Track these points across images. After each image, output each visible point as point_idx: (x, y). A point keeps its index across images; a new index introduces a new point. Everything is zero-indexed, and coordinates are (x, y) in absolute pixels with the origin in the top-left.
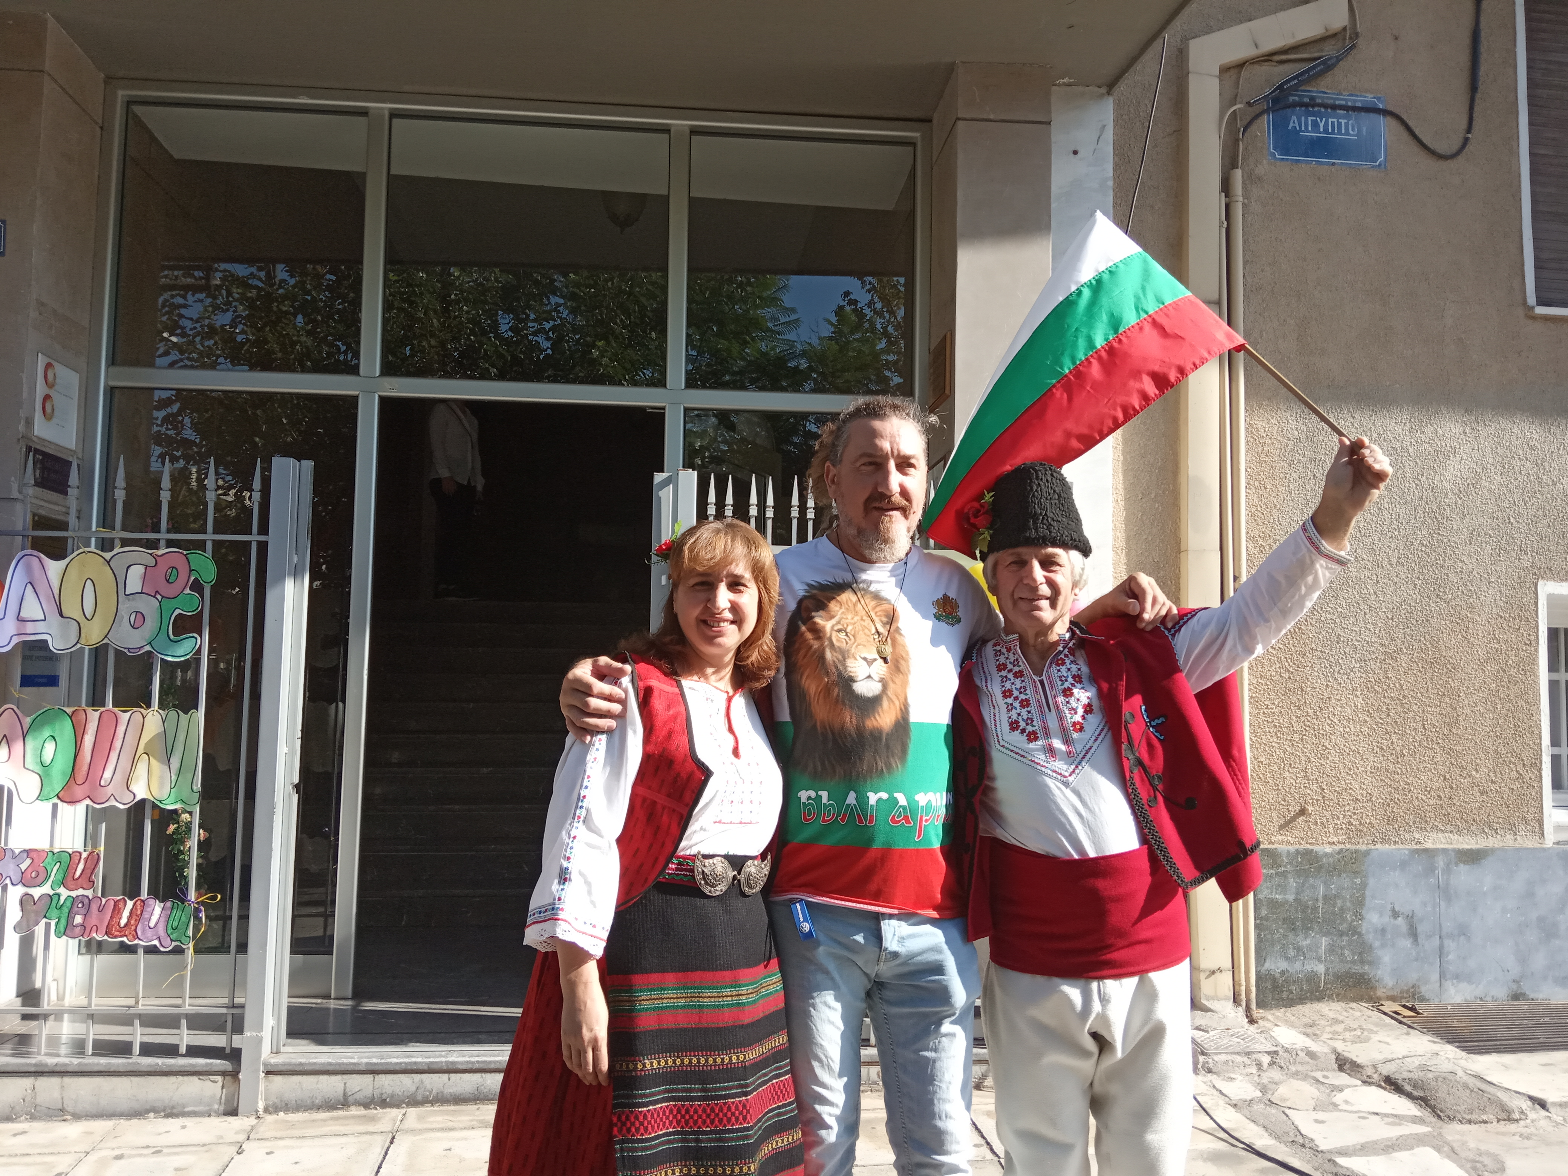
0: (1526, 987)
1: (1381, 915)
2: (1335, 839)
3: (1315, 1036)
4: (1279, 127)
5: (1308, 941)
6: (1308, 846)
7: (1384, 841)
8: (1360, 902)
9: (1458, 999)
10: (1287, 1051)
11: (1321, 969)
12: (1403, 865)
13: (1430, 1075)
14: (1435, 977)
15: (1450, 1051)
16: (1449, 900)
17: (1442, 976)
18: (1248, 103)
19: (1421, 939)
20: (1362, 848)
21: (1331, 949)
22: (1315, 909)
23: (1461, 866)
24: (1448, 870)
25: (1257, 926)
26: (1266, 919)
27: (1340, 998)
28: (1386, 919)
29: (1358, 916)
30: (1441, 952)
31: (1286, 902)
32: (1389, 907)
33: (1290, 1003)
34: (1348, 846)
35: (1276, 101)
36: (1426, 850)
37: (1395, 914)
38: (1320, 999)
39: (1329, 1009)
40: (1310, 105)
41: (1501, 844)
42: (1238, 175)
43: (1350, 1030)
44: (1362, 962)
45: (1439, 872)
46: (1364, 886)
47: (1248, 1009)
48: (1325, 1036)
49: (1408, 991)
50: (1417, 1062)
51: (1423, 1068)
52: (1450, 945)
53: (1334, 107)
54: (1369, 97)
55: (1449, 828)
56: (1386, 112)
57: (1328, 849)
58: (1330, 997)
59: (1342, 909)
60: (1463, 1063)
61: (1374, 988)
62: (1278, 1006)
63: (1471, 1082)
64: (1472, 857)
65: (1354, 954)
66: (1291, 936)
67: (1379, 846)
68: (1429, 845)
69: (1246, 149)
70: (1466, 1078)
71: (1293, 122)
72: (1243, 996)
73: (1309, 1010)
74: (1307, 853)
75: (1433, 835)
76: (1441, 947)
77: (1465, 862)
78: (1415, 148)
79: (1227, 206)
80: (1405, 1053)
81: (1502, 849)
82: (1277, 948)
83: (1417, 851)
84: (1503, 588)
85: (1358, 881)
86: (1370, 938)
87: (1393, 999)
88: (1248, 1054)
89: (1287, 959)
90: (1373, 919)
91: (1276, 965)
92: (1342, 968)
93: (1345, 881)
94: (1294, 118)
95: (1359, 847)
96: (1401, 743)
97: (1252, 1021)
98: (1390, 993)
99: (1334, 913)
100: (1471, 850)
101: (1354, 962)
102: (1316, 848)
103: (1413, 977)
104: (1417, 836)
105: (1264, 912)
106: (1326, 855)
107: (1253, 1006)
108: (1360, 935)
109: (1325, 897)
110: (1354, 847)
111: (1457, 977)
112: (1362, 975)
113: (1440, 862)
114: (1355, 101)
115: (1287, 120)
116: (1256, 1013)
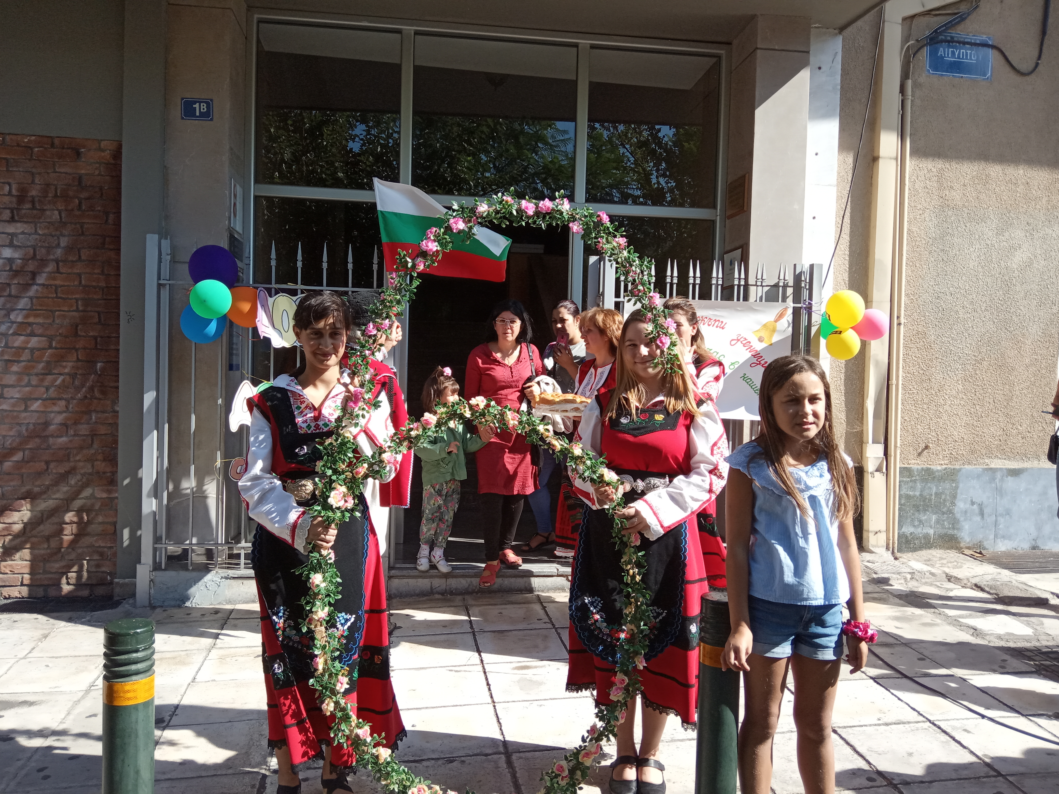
0: (1039, 543)
1: (965, 503)
2: (943, 462)
3: (932, 566)
4: (933, 54)
5: (926, 517)
6: (929, 466)
7: (969, 464)
8: (954, 497)
9: (1003, 548)
10: (919, 572)
11: (931, 532)
12: (979, 477)
13: (998, 583)
14: (992, 537)
15: (1006, 572)
16: (1002, 496)
17: (996, 536)
18: (917, 40)
19: (986, 516)
20: (957, 467)
21: (938, 522)
22: (930, 500)
23: (1009, 477)
24: (1002, 480)
25: (899, 509)
26: (904, 505)
27: (941, 547)
28: (968, 506)
29: (953, 504)
30: (996, 523)
31: (915, 496)
32: (970, 499)
33: (915, 550)
34: (949, 466)
35: (931, 39)
36: (991, 469)
37: (973, 503)
38: (930, 548)
39: (936, 553)
40: (951, 42)
41: (1031, 466)
42: (909, 83)
43: (951, 562)
44: (954, 528)
45: (997, 480)
46: (957, 487)
47: (893, 553)
48: (937, 565)
49: (977, 544)
50: (990, 577)
51: (994, 580)
52: (1001, 520)
53: (964, 43)
54: (984, 37)
55: (1004, 457)
56: (993, 47)
57: (939, 468)
58: (936, 547)
59: (944, 500)
60: (1014, 577)
61: (959, 543)
62: (908, 552)
63: (1021, 586)
64: (1015, 473)
65: (949, 524)
66: (917, 514)
67: (966, 466)
68: (993, 466)
69: (913, 67)
70: (1017, 584)
71: (941, 52)
72: (891, 546)
73: (925, 553)
74: (928, 469)
75: (996, 460)
76: (996, 521)
77: (1012, 476)
78: (1008, 68)
79: (902, 101)
80: (983, 573)
81: (1032, 468)
82: (909, 520)
83: (986, 469)
84: (1041, 325)
85: (954, 485)
86: (958, 515)
87: (969, 548)
88: (899, 573)
89: (914, 526)
90: (961, 505)
91: (908, 530)
92: (942, 531)
93: (947, 485)
94: (942, 49)
95: (955, 467)
96: (981, 410)
97: (896, 559)
98: (968, 545)
99: (940, 503)
100: (1015, 469)
101: (949, 528)
102: (932, 467)
103: (980, 537)
104: (987, 461)
105: (903, 502)
106: (938, 471)
107: (896, 551)
108: (953, 514)
109: (936, 493)
110: (952, 467)
111: (1003, 537)
112: (953, 535)
113: (999, 475)
114: (976, 39)
115: (937, 51)
116: (898, 555)
